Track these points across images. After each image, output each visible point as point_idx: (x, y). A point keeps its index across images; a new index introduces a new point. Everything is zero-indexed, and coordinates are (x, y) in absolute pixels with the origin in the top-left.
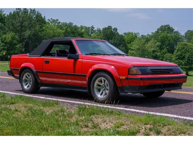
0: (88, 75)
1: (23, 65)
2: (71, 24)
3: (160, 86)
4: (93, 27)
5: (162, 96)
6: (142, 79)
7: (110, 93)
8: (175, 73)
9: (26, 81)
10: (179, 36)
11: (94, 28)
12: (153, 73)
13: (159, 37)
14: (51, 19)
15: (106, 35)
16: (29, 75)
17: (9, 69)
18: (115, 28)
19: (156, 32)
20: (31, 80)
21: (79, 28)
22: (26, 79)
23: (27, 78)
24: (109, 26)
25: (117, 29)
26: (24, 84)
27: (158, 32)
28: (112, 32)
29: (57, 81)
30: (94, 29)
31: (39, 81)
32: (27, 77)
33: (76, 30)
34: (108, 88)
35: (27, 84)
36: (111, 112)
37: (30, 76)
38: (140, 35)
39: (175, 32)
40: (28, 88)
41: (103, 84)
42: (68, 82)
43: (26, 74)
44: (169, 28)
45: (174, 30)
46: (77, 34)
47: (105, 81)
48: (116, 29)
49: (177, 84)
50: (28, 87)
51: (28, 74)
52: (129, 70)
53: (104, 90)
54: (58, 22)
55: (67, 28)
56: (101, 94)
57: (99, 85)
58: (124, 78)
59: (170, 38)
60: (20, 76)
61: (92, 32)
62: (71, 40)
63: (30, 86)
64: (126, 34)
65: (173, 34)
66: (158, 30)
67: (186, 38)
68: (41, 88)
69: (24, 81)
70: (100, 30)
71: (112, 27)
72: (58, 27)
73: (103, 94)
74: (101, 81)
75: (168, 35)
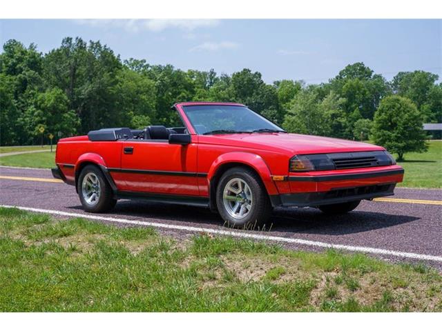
0: (210, 173)
1: (82, 158)
2: (170, 67)
3: (351, 191)
4: (212, 72)
5: (356, 210)
6: (315, 179)
7: (254, 208)
8: (379, 165)
9: (89, 188)
10: (382, 83)
11: (215, 74)
12: (338, 167)
13: (344, 87)
14: (132, 59)
15: (240, 87)
16: (94, 177)
18: (256, 73)
19: (337, 77)
20: (99, 186)
21: (186, 74)
22: (89, 184)
23: (91, 183)
24: (245, 70)
26: (85, 195)
27: (341, 78)
28: (251, 80)
29: (149, 188)
30: (216, 77)
31: (115, 188)
32: (90, 181)
33: (180, 79)
34: (250, 198)
35: (90, 195)
36: (259, 248)
37: (97, 178)
38: (306, 85)
39: (375, 77)
40: (94, 202)
41: (240, 190)
42: (170, 189)
43: (89, 175)
44: (363, 69)
45: (373, 74)
46: (183, 86)
47: (243, 185)
48: (259, 75)
49: (384, 187)
50: (94, 199)
51: (92, 176)
52: (290, 162)
53: (243, 203)
54: (145, 64)
55: (163, 77)
56: (238, 211)
57: (233, 194)
58: (281, 177)
59: (366, 89)
60: (77, 179)
61: (211, 82)
62: (174, 105)
63: (97, 199)
64: (278, 83)
65: (371, 81)
66: (340, 73)
67: (396, 87)
68: (119, 201)
69: (85, 189)
70: (227, 78)
71: (250, 71)
72: (145, 75)
73: (241, 211)
74: (236, 186)
75: (360, 82)
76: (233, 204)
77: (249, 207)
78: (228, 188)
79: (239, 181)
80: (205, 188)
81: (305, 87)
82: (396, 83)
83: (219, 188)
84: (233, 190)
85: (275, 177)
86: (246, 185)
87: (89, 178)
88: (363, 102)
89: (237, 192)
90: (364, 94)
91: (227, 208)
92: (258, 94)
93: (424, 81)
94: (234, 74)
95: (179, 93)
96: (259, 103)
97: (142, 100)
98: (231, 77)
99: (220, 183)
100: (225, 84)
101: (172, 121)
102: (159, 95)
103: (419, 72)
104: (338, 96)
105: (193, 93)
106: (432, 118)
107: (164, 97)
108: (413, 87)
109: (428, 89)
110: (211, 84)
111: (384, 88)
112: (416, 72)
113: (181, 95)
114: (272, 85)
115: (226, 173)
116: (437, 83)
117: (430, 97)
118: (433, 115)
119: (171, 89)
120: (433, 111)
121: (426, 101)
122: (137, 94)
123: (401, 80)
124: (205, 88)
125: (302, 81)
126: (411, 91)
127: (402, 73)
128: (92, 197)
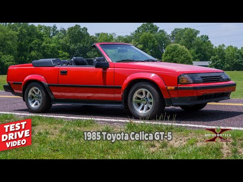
1: (28, 78)
8: (224, 81)
9: (33, 97)
10: (165, 35)
11: (56, 28)
12: (205, 81)
13: (141, 38)
15: (73, 37)
16: (37, 90)
17: (6, 84)
18: (84, 28)
19: (136, 31)
20: (41, 96)
21: (36, 28)
22: (33, 94)
23: (34, 93)
24: (76, 25)
25: (86, 29)
26: (30, 102)
27: (138, 31)
28: (81, 32)
30: (57, 30)
31: (52, 97)
32: (33, 93)
33: (33, 31)
34: (152, 101)
35: (33, 102)
37: (39, 90)
38: (117, 36)
40: (37, 106)
41: (144, 96)
43: (33, 89)
45: (159, 29)
46: (35, 36)
47: (146, 93)
50: (37, 104)
51: (35, 89)
52: (178, 78)
53: (145, 104)
55: (21, 29)
56: (142, 109)
58: (173, 88)
59: (155, 39)
60: (24, 93)
61: (54, 33)
62: (94, 44)
63: (39, 104)
64: (98, 35)
65: (157, 34)
66: (138, 29)
67: (173, 38)
68: (53, 105)
69: (30, 98)
70: (65, 31)
71: (80, 26)
72: (10, 28)
73: (145, 109)
74: (141, 93)
75: (151, 34)
76: (139, 105)
77: (151, 106)
78: (136, 95)
79: (144, 90)
80: (120, 96)
81: (115, 37)
82: (173, 36)
83: (130, 95)
84: (139, 96)
85: (169, 88)
86: (149, 92)
87: (33, 90)
88: (153, 47)
89: (142, 97)
90: (154, 42)
91: (135, 107)
92: (84, 41)
93: (191, 35)
94: (69, 29)
95: (33, 40)
96: (85, 47)
97: (8, 44)
98: (67, 30)
99: (131, 92)
100: (63, 34)
101: (28, 59)
102: (20, 41)
103: (187, 29)
104: (137, 43)
105: (43, 40)
106: (196, 58)
107: (23, 43)
108: (184, 38)
109: (193, 39)
110: (54, 34)
111: (166, 39)
112: (186, 28)
113: (34, 42)
114: (94, 36)
115: (135, 86)
116: (199, 35)
117: (194, 45)
118: (196, 56)
119: (28, 37)
120: (197, 53)
121: (192, 47)
122: (5, 40)
123: (176, 33)
124: (50, 37)
125: (114, 33)
126: (182, 40)
127: (177, 29)
128: (35, 103)
